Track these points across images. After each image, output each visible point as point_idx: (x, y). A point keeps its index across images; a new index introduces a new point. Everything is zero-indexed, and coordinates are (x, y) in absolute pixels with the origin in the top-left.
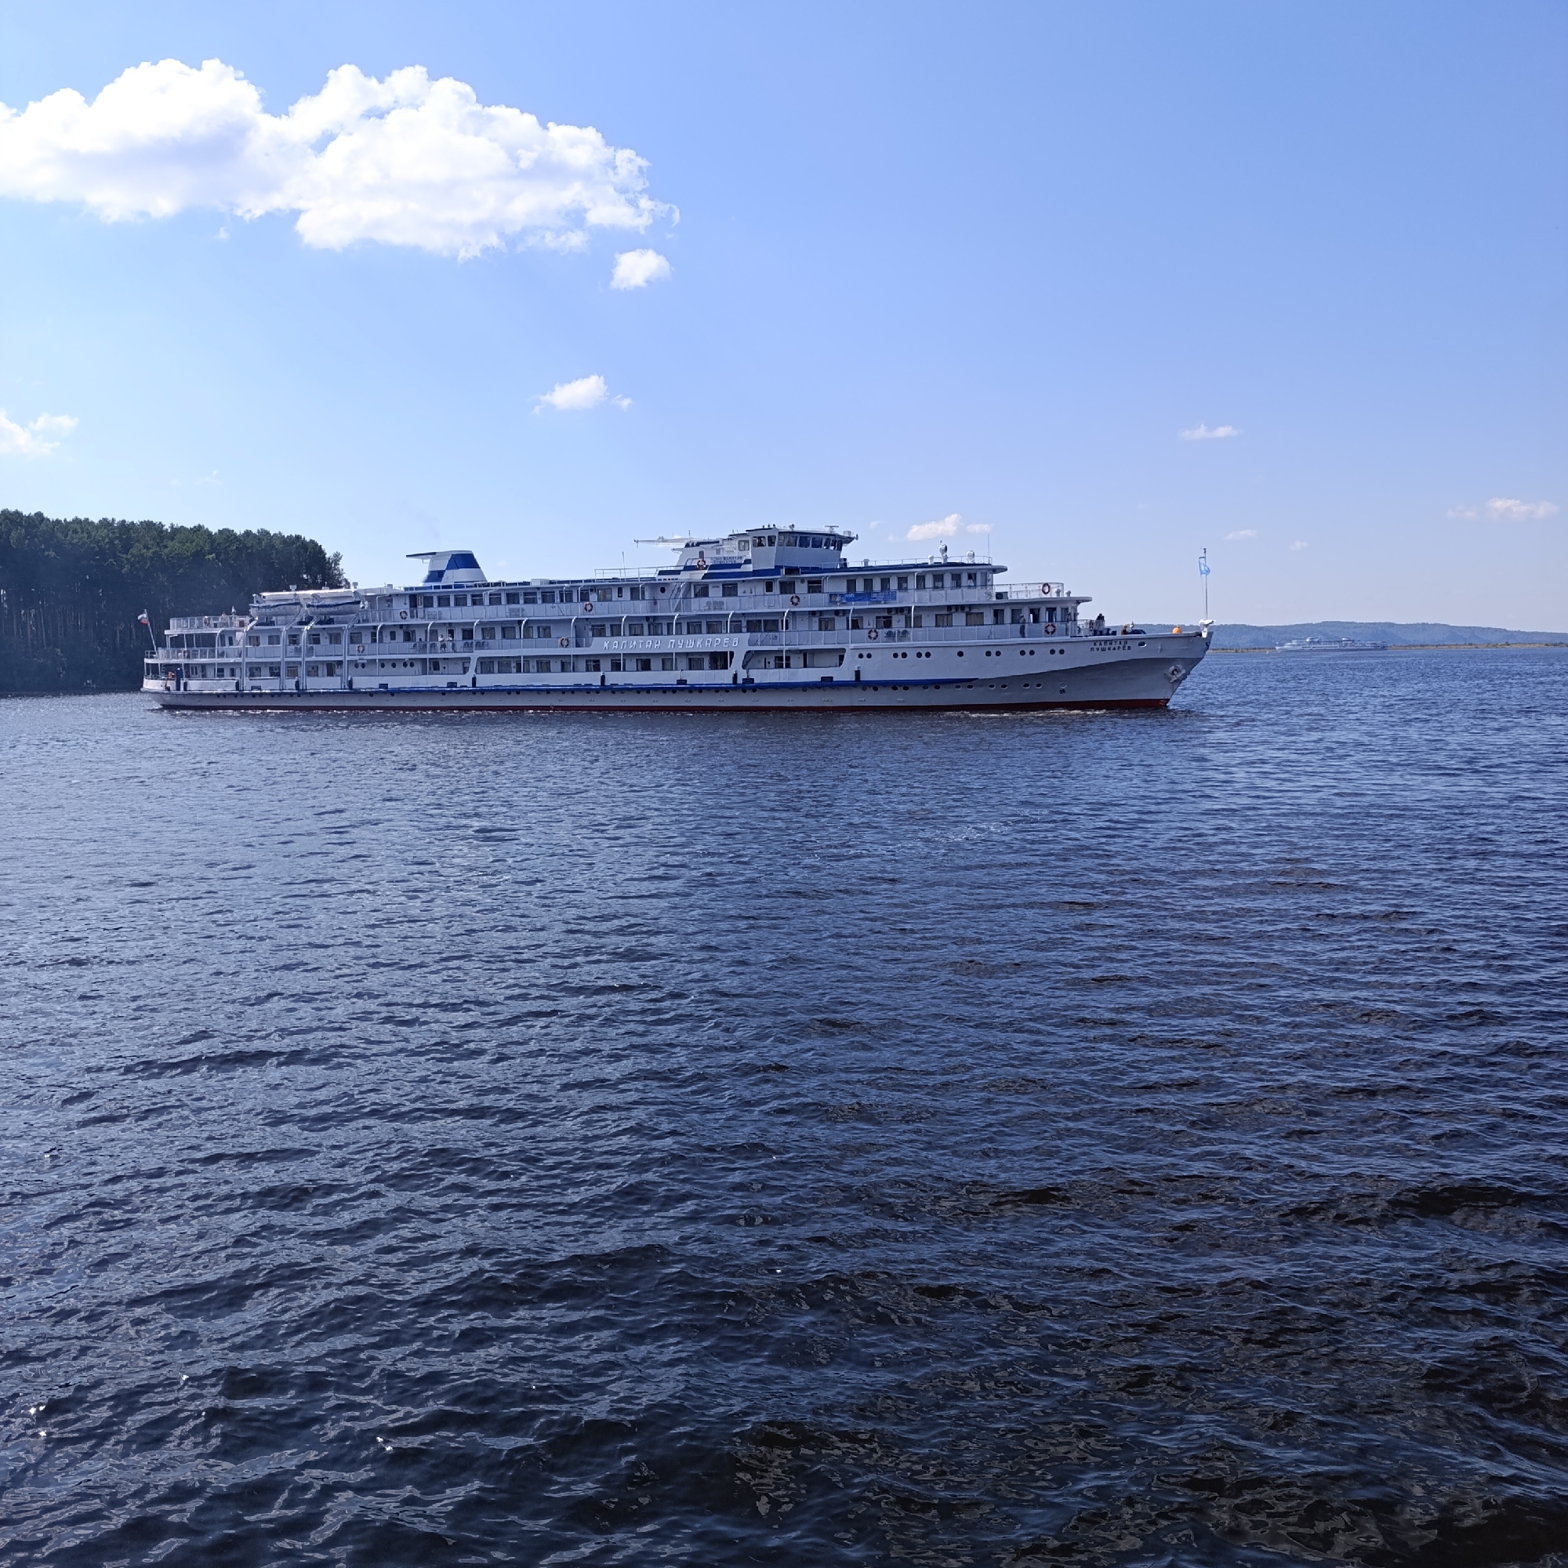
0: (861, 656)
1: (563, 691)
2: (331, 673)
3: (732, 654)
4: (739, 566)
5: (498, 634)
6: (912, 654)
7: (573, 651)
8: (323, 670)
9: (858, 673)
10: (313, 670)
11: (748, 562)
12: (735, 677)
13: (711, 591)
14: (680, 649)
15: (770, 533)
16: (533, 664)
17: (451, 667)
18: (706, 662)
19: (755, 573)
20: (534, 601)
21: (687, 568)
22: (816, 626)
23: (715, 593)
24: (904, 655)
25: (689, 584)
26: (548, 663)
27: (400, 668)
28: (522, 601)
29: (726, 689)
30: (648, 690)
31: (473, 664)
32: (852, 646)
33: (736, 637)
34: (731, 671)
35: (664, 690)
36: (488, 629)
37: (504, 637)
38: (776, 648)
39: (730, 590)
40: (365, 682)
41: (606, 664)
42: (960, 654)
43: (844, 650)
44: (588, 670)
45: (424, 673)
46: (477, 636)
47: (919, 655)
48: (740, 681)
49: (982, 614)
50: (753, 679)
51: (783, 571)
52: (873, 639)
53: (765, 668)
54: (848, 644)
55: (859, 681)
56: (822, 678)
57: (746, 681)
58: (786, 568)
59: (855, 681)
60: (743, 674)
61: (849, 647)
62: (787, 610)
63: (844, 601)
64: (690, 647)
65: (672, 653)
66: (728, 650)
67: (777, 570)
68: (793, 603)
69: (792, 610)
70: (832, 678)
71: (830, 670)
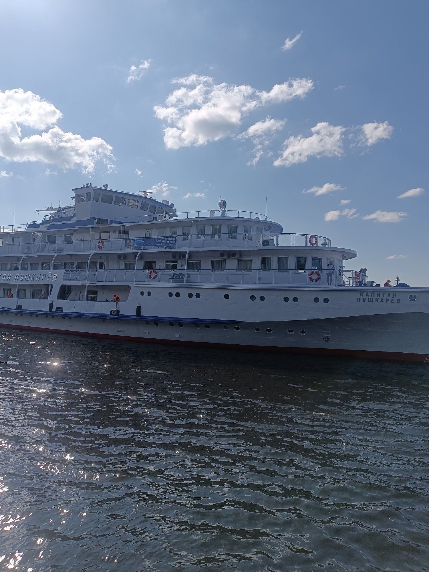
0: (143, 293)
3: (52, 286)
4: (70, 218)
6: (184, 294)
9: (139, 309)
12: (51, 305)
13: (57, 239)
14: (21, 281)
15: (88, 191)
19: (78, 223)
21: (43, 223)
22: (122, 267)
24: (178, 295)
25: (45, 234)
29: (43, 315)
32: (135, 284)
33: (56, 273)
34: (49, 300)
39: (69, 239)
42: (227, 297)
43: (129, 287)
47: (190, 295)
48: (54, 309)
49: (251, 260)
50: (63, 308)
51: (95, 221)
52: (152, 278)
53: (80, 300)
54: (133, 282)
55: (140, 316)
56: (111, 311)
57: (57, 309)
58: (98, 220)
59: (137, 316)
60: (57, 304)
61: (133, 285)
62: (93, 253)
63: (136, 246)
64: (27, 280)
65: (17, 284)
66: (50, 283)
67: (92, 221)
68: (99, 247)
69: (98, 252)
70: (119, 311)
71: (117, 305)
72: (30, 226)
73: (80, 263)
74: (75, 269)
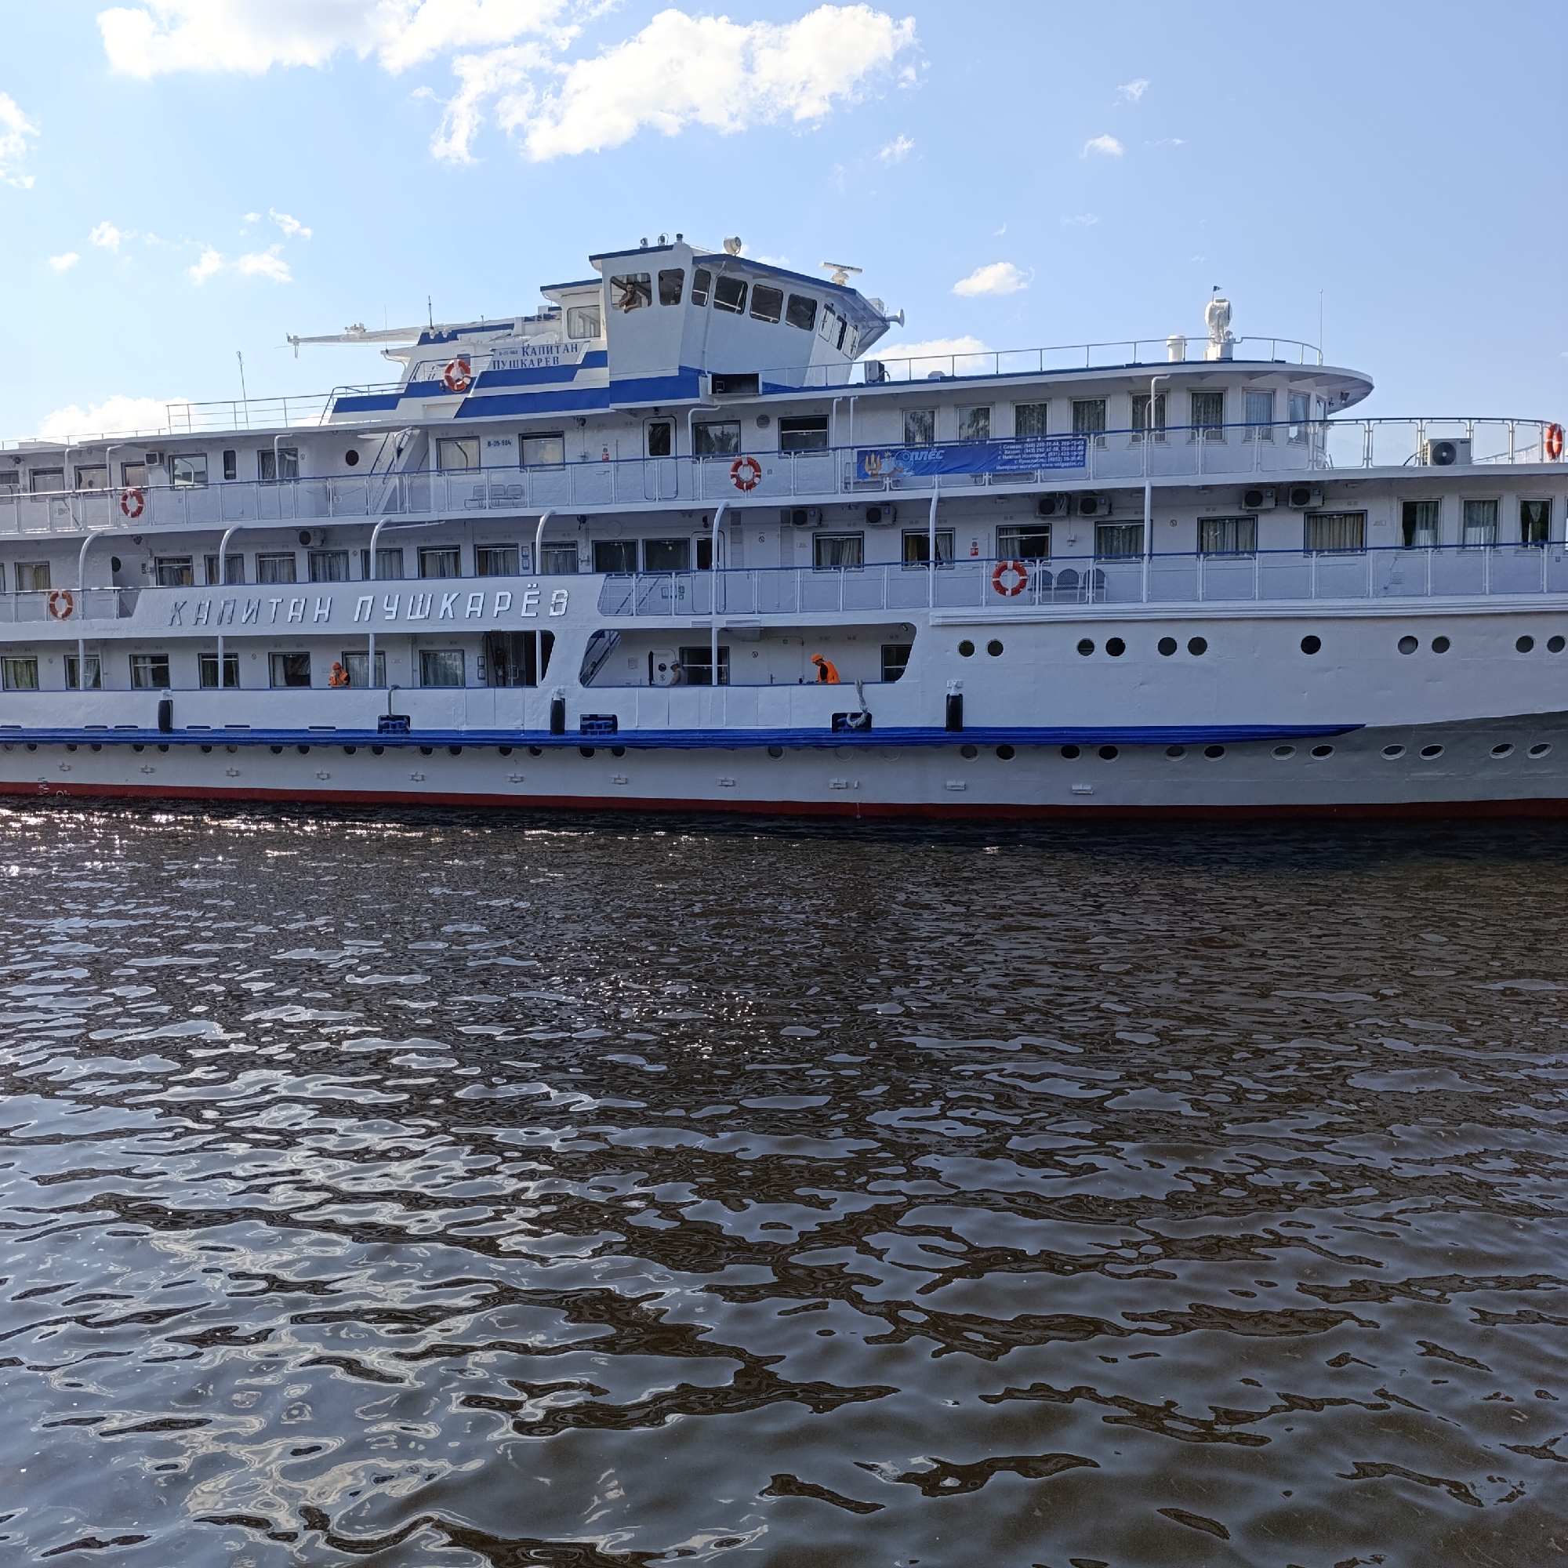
0: (967, 649)
1: (71, 742)
3: (548, 639)
4: (569, 372)
6: (1141, 644)
9: (955, 706)
11: (596, 359)
12: (558, 710)
13: (484, 452)
14: (389, 624)
15: (669, 263)
18: (472, 664)
19: (619, 389)
21: (414, 389)
22: (805, 556)
23: (498, 457)
24: (1116, 646)
25: (422, 428)
26: (32, 664)
29: (532, 746)
30: (304, 743)
32: (936, 615)
33: (561, 587)
34: (546, 690)
35: (349, 744)
38: (687, 622)
39: (540, 449)
41: (184, 669)
42: (1311, 644)
43: (909, 629)
44: (132, 684)
47: (1167, 647)
48: (573, 724)
49: (1361, 515)
50: (614, 718)
51: (706, 384)
52: (1008, 593)
53: (651, 685)
54: (925, 610)
55: (961, 729)
56: (836, 717)
57: (591, 722)
58: (716, 377)
59: (947, 729)
60: (583, 703)
61: (926, 619)
62: (720, 505)
63: (908, 474)
64: (418, 616)
65: (367, 635)
66: (538, 627)
67: (686, 381)
68: (739, 485)
69: (735, 504)
70: (869, 717)
71: (860, 692)
72: (343, 405)
73: (607, 544)
74: (582, 568)
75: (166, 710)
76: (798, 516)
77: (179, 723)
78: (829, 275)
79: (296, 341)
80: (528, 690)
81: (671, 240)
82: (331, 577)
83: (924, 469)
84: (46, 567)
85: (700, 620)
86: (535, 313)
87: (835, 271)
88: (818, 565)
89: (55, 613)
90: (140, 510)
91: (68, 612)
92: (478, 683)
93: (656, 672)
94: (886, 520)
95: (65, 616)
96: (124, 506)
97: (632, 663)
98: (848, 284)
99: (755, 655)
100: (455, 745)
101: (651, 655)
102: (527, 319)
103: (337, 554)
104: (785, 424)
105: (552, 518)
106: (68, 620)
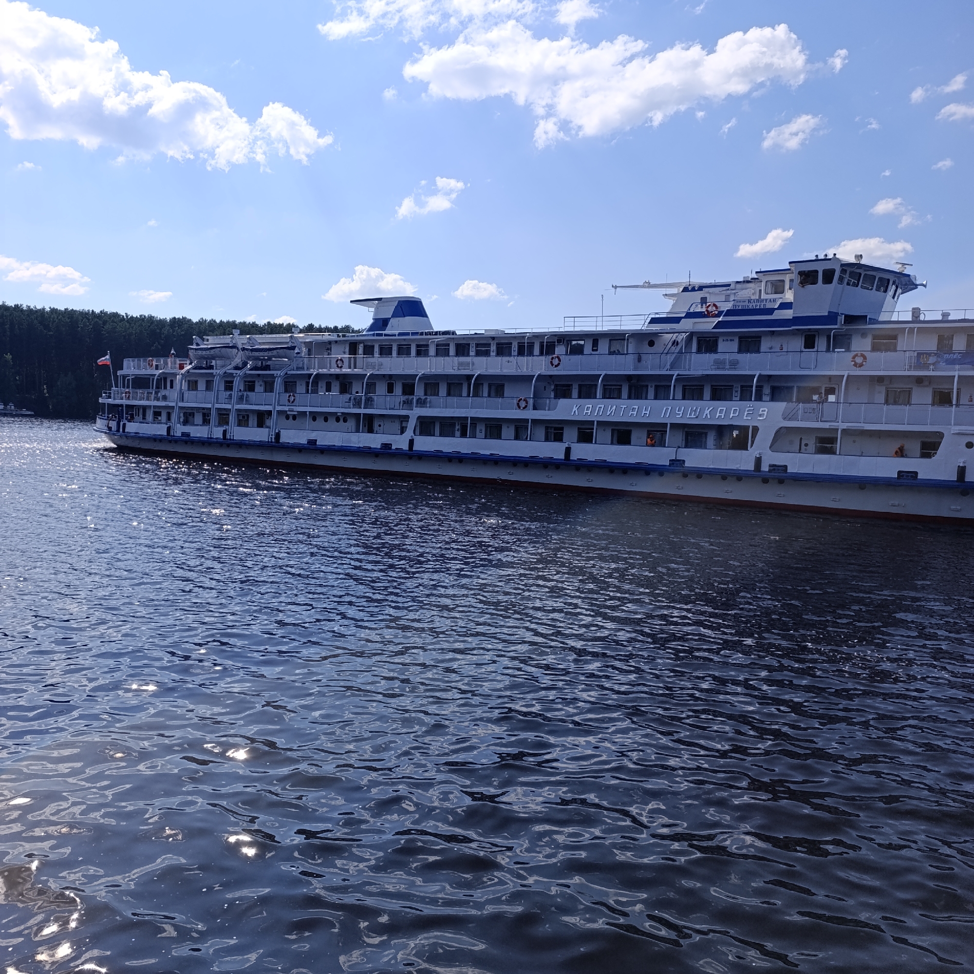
0: (970, 445)
1: (515, 463)
2: (261, 424)
3: (756, 429)
4: (771, 311)
5: (443, 390)
7: (530, 414)
8: (253, 420)
9: (962, 471)
10: (243, 419)
11: (786, 306)
12: (758, 461)
13: (722, 346)
14: (678, 419)
15: (828, 266)
16: (481, 427)
17: (388, 425)
18: (711, 438)
19: (796, 320)
20: (487, 354)
21: (690, 315)
22: (881, 398)
23: (728, 348)
25: (692, 334)
26: (499, 428)
27: (332, 421)
28: (472, 353)
29: (739, 477)
31: (412, 423)
32: (956, 429)
33: (764, 407)
34: (753, 452)
35: (648, 471)
36: (432, 383)
37: (449, 394)
39: (750, 344)
40: (292, 436)
41: (570, 435)
43: (941, 435)
44: (547, 439)
45: (357, 431)
46: (419, 391)
48: (765, 468)
50: (786, 467)
51: (841, 319)
54: (949, 426)
55: (963, 482)
56: (899, 472)
57: (773, 467)
58: (846, 316)
59: (957, 481)
60: (771, 459)
61: (950, 431)
62: (846, 374)
63: (942, 364)
64: (693, 416)
65: (666, 424)
66: (751, 424)
67: (832, 318)
68: (855, 365)
69: (852, 373)
70: (916, 473)
72: (654, 321)
74: (766, 398)
75: (568, 450)
76: (880, 379)
77: (574, 456)
78: (897, 268)
79: (616, 287)
80: (744, 452)
81: (830, 256)
82: (638, 397)
83: (951, 362)
84: (503, 386)
85: (834, 425)
86: (742, 280)
87: (900, 266)
88: (887, 402)
89: (519, 407)
90: (559, 364)
91: (526, 407)
92: (713, 447)
93: (803, 447)
94: (927, 383)
95: (524, 408)
96: (551, 362)
97: (791, 442)
98: (906, 272)
99: (854, 442)
100: (700, 474)
101: (801, 439)
102: (738, 282)
103: (643, 386)
104: (875, 337)
105: (760, 375)
106: (525, 411)
